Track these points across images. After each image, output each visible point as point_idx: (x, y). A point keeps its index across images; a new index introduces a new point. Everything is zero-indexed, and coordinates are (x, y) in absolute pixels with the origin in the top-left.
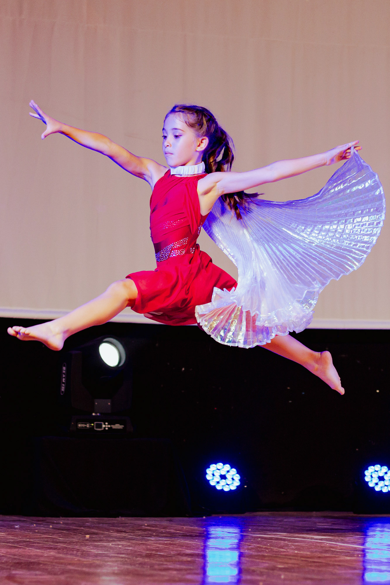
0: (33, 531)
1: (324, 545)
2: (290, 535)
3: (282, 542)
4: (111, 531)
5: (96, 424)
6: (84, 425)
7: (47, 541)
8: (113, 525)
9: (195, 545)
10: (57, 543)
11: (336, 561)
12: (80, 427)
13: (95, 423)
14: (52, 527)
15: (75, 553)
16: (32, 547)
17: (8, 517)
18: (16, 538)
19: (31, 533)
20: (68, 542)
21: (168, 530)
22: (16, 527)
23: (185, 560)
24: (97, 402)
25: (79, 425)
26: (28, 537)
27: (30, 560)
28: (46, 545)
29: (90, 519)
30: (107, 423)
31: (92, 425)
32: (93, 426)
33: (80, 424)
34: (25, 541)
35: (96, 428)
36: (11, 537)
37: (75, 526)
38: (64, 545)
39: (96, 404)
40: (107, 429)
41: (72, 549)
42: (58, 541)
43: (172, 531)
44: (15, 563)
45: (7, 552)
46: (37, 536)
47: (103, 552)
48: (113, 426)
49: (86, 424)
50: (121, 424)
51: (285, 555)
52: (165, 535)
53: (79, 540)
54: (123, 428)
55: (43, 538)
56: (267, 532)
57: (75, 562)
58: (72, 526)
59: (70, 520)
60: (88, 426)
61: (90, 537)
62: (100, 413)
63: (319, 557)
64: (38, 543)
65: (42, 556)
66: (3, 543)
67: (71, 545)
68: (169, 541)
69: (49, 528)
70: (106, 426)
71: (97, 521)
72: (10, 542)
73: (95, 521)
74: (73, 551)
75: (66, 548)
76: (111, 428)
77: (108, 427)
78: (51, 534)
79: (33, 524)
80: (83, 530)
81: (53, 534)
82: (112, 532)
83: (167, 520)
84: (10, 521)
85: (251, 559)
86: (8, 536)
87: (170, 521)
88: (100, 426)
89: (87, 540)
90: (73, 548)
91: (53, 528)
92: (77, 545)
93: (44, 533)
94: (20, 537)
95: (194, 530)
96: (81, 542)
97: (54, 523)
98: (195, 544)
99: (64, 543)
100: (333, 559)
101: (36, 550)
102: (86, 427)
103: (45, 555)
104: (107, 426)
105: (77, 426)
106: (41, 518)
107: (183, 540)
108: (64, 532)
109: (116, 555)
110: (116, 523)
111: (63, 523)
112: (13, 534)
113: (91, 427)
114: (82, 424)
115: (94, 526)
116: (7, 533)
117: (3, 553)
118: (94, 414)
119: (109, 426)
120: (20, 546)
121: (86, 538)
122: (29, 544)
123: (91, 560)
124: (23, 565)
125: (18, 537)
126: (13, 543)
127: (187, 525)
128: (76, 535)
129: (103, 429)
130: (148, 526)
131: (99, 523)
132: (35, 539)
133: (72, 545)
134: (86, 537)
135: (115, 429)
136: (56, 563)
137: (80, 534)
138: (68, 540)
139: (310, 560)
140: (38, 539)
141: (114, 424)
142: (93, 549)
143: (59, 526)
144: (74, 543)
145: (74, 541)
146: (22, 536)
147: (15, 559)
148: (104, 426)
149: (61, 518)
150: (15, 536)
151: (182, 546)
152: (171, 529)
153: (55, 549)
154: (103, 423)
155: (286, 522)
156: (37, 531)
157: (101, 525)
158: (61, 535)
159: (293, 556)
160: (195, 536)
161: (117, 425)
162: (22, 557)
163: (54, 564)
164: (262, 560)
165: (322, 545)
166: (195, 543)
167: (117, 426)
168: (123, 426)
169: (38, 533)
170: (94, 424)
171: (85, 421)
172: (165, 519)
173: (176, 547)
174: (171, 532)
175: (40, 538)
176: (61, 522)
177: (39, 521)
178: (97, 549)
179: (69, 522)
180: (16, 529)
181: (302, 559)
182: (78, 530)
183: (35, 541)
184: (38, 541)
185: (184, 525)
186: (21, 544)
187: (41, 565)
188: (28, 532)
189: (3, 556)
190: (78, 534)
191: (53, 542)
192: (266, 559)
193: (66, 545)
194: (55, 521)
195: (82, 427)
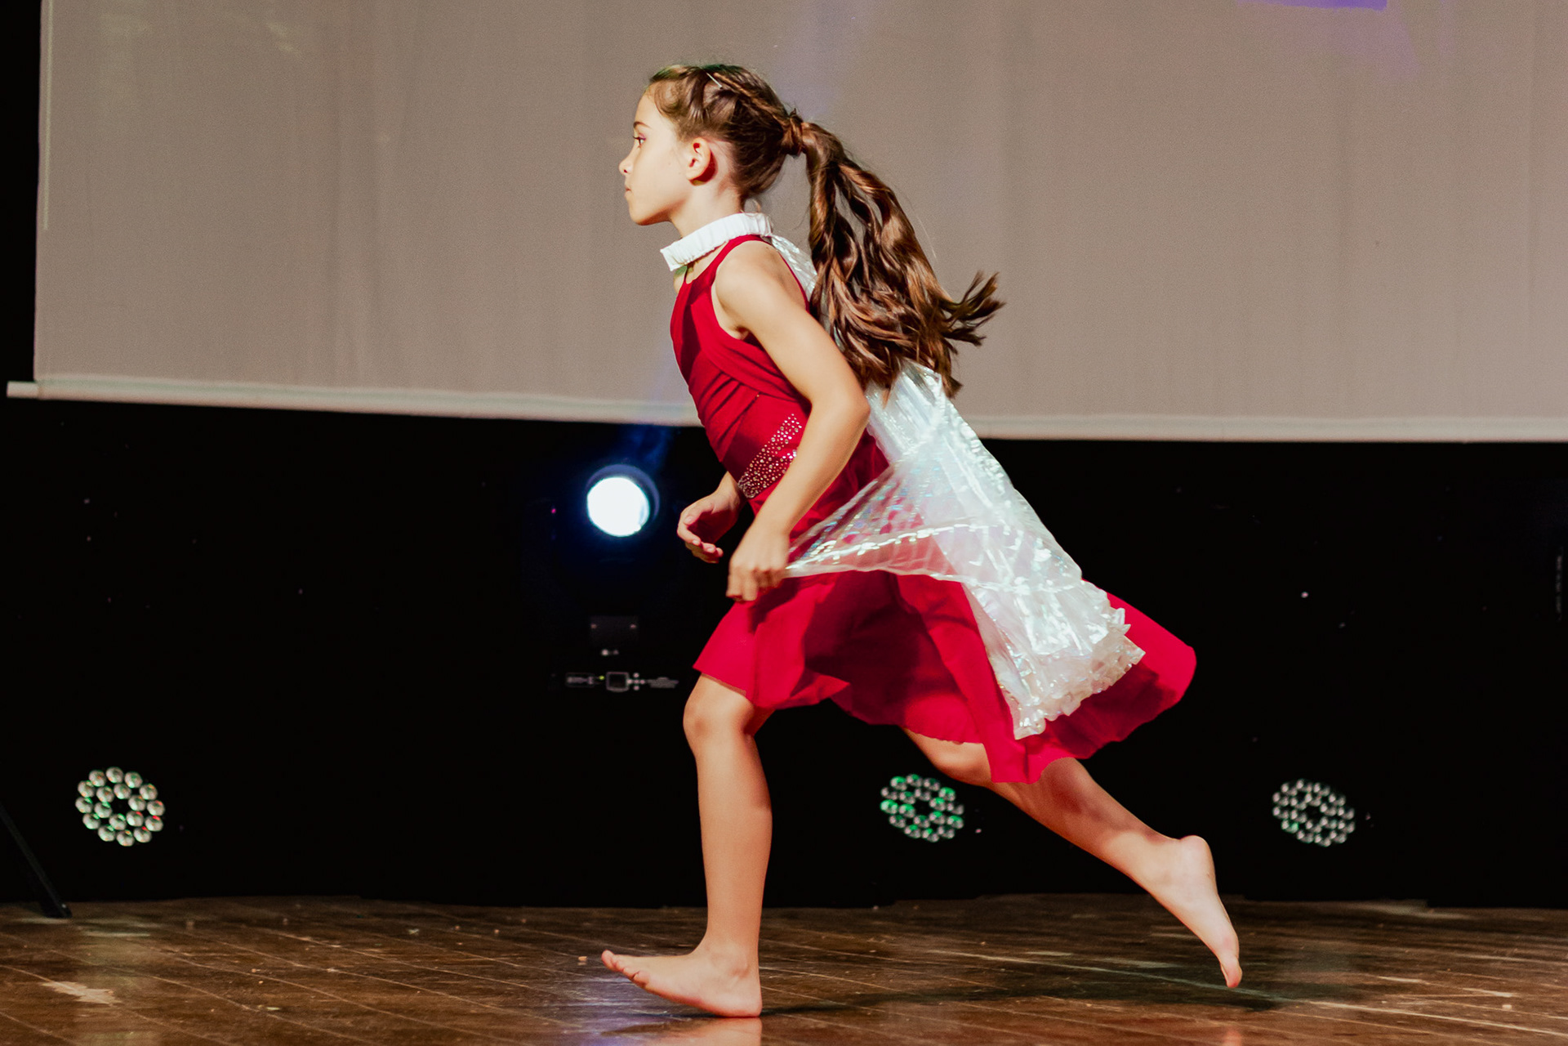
0: (450, 943)
1: (1160, 988)
2: (1079, 957)
3: (1058, 978)
4: (643, 946)
5: (612, 676)
6: (579, 680)
7: (482, 973)
8: (649, 928)
9: (842, 985)
10: (506, 977)
11: (1184, 1032)
12: (573, 684)
13: (609, 673)
14: (499, 933)
15: (545, 1005)
16: (444, 987)
17: (394, 907)
18: (406, 963)
19: (445, 950)
20: (532, 974)
21: (782, 944)
22: (413, 932)
23: (812, 1027)
25: (570, 680)
26: (437, 960)
27: (432, 1023)
28: (477, 984)
29: (596, 912)
30: (636, 675)
31: (602, 678)
32: (604, 681)
33: (570, 676)
34: (428, 973)
35: (611, 685)
36: (395, 961)
37: (555, 931)
38: (521, 983)
40: (636, 688)
41: (540, 995)
42: (509, 971)
43: (792, 945)
44: (396, 1033)
45: (380, 1004)
46: (459, 956)
47: (615, 1004)
48: (650, 681)
49: (585, 677)
50: (671, 678)
51: (1062, 1014)
52: (772, 956)
53: (560, 970)
54: (677, 686)
55: (474, 963)
56: (1024, 948)
57: (542, 1031)
58: (549, 931)
59: (546, 914)
60: (590, 680)
61: (588, 961)
62: (620, 651)
63: (1145, 1021)
64: (461, 978)
65: (464, 1014)
66: (373, 978)
67: (538, 983)
68: (781, 972)
69: (493, 935)
70: (633, 681)
71: (612, 916)
72: (393, 973)
73: (608, 916)
74: (541, 1000)
75: (525, 991)
76: (647, 685)
77: (640, 685)
78: (493, 953)
79: (453, 924)
80: (573, 941)
81: (499, 952)
82: (643, 948)
83: (783, 916)
84: (399, 916)
85: (974, 1026)
86: (390, 957)
87: (792, 917)
88: (621, 681)
89: (581, 970)
90: (542, 992)
91: (501, 936)
92: (553, 984)
93: (477, 951)
94: (419, 961)
95: (847, 942)
96: (562, 977)
97: (505, 923)
98: (842, 982)
99: (522, 976)
100: (1176, 1027)
101: (451, 997)
102: (585, 684)
103: (473, 1011)
104: (637, 682)
105: (564, 680)
106: (474, 909)
107: (814, 971)
108: (527, 946)
109: (645, 1012)
110: (659, 922)
111: (528, 924)
112: (402, 953)
113: (598, 683)
114: (577, 676)
115: (602, 931)
116: (389, 949)
117: (368, 1005)
118: (605, 653)
119: (643, 682)
120: (414, 987)
121: (580, 964)
122: (435, 981)
123: (580, 1026)
124: (414, 1037)
125: (414, 961)
126: (396, 976)
127: (829, 930)
128: (555, 955)
129: (627, 689)
131: (616, 923)
132: (455, 967)
133: (542, 983)
134: (579, 961)
135: (654, 690)
136: (495, 1032)
137: (566, 952)
138: (534, 970)
139: (1121, 1028)
140: (460, 967)
141: (655, 677)
142: (591, 995)
143: (517, 930)
144: (546, 977)
145: (549, 972)
146: (422, 958)
147: (399, 1020)
148: (629, 682)
149: (524, 909)
150: (406, 959)
151: (811, 988)
152: (788, 940)
153: (499, 993)
154: (627, 674)
155: (1077, 920)
156: (460, 944)
157: (619, 928)
158: (517, 956)
159: (1082, 1017)
160: (846, 961)
161: (662, 679)
162: (417, 1015)
163: (490, 1036)
164: (1002, 1027)
165: (1155, 986)
166: (842, 979)
167: (663, 682)
168: (675, 682)
169: (463, 949)
170: (604, 675)
171: (581, 672)
172: (781, 911)
173: (794, 991)
174: (789, 948)
175: (467, 963)
176: (524, 921)
177: (469, 916)
178: (602, 996)
179: (544, 919)
180: (412, 937)
181: (1099, 1025)
182: (560, 941)
183: (452, 970)
184: (461, 970)
185: (822, 930)
186: (418, 980)
187: (459, 1040)
188: (437, 946)
189: (369, 1013)
190: (562, 952)
191: (495, 975)
192: (1011, 1024)
193: (527, 984)
194: (509, 918)
195: (577, 684)
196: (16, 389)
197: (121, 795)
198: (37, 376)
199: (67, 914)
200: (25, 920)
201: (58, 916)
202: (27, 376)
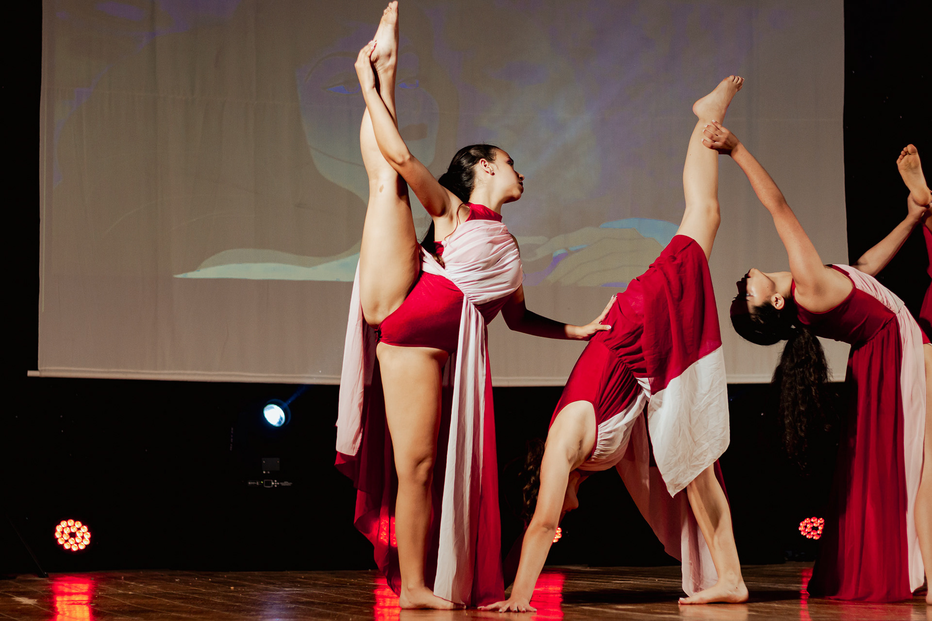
5: (266, 482)
6: (254, 483)
12: (250, 485)
13: (265, 480)
24: (265, 461)
25: (249, 483)
30: (276, 481)
31: (262, 482)
32: (263, 484)
35: (266, 485)
39: (264, 462)
48: (281, 483)
49: (256, 482)
50: (289, 482)
54: (292, 485)
60: (258, 483)
62: (270, 472)
76: (280, 485)
77: (277, 485)
79: (195, 577)
81: (210, 588)
88: (269, 484)
102: (256, 485)
104: (276, 483)
105: (247, 483)
113: (260, 485)
114: (252, 481)
118: (264, 472)
119: (278, 483)
129: (272, 486)
130: (304, 579)
135: (284, 486)
141: (283, 482)
143: (219, 580)
148: (273, 483)
154: (272, 481)
161: (285, 482)
167: (286, 484)
168: (291, 483)
171: (254, 480)
176: (226, 576)
194: (221, 575)
195: (252, 485)
196: (31, 373)
197: (73, 531)
198: (39, 368)
199: (47, 576)
200: (29, 579)
201: (44, 577)
202: (36, 369)
